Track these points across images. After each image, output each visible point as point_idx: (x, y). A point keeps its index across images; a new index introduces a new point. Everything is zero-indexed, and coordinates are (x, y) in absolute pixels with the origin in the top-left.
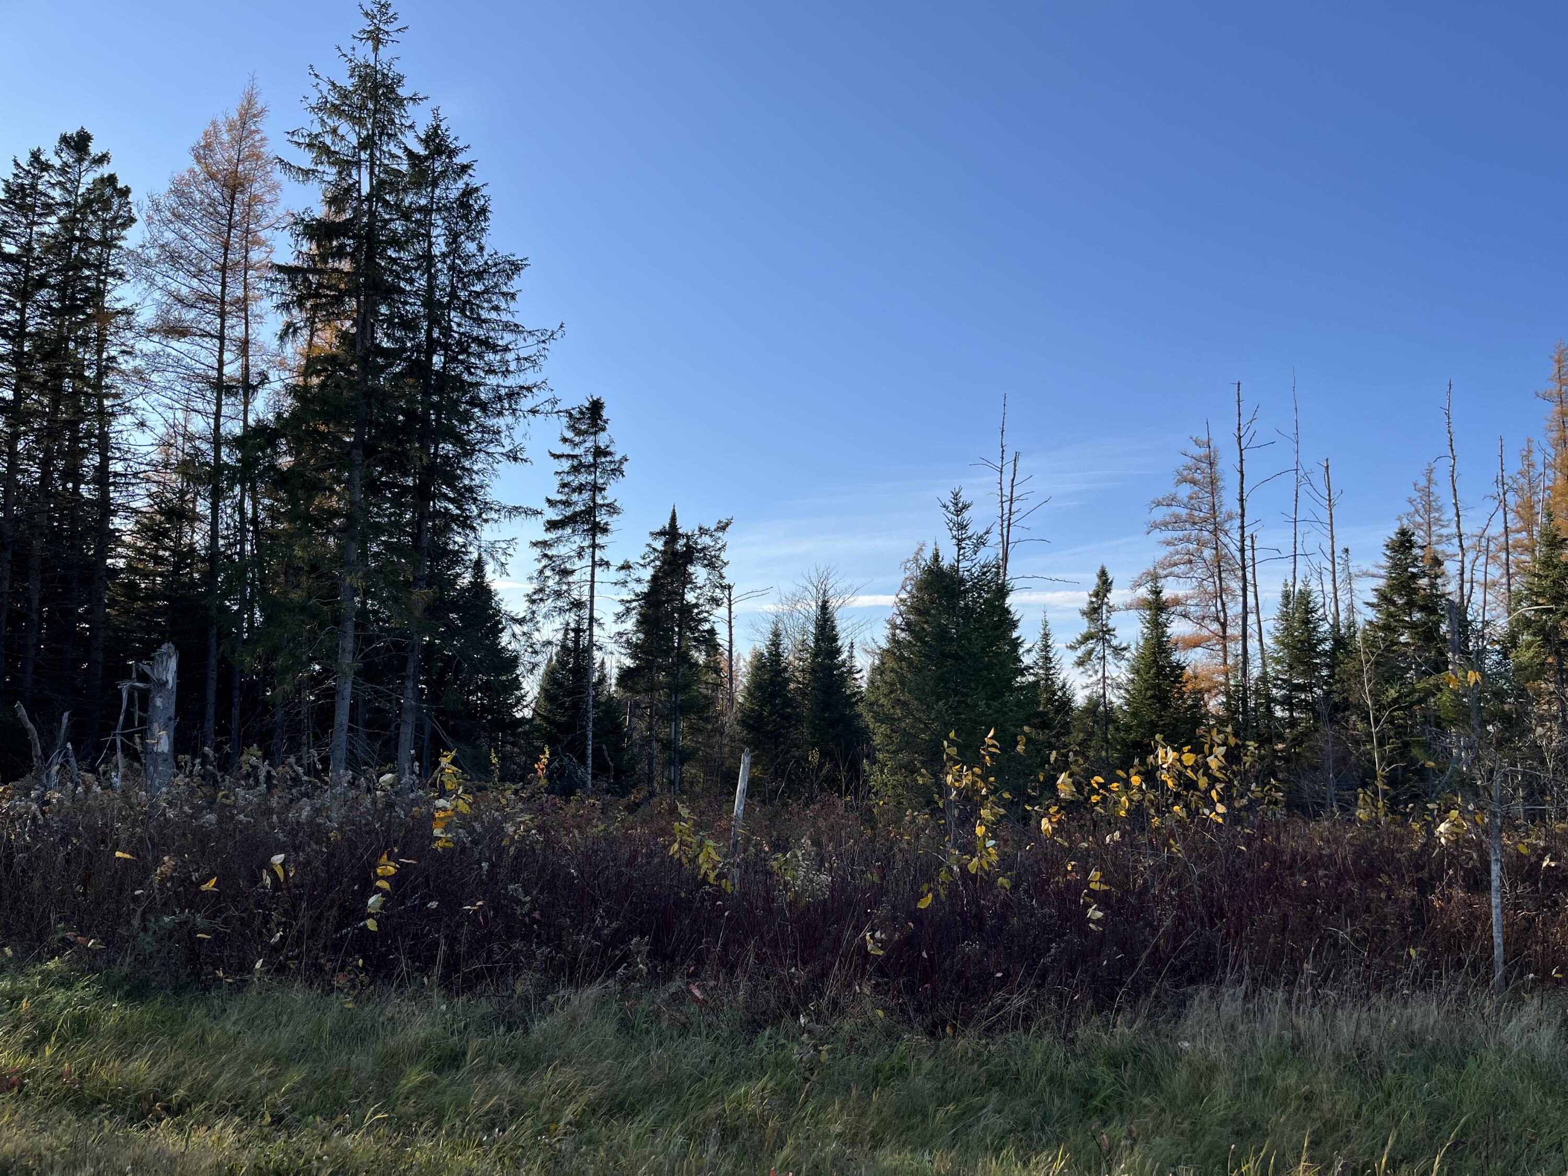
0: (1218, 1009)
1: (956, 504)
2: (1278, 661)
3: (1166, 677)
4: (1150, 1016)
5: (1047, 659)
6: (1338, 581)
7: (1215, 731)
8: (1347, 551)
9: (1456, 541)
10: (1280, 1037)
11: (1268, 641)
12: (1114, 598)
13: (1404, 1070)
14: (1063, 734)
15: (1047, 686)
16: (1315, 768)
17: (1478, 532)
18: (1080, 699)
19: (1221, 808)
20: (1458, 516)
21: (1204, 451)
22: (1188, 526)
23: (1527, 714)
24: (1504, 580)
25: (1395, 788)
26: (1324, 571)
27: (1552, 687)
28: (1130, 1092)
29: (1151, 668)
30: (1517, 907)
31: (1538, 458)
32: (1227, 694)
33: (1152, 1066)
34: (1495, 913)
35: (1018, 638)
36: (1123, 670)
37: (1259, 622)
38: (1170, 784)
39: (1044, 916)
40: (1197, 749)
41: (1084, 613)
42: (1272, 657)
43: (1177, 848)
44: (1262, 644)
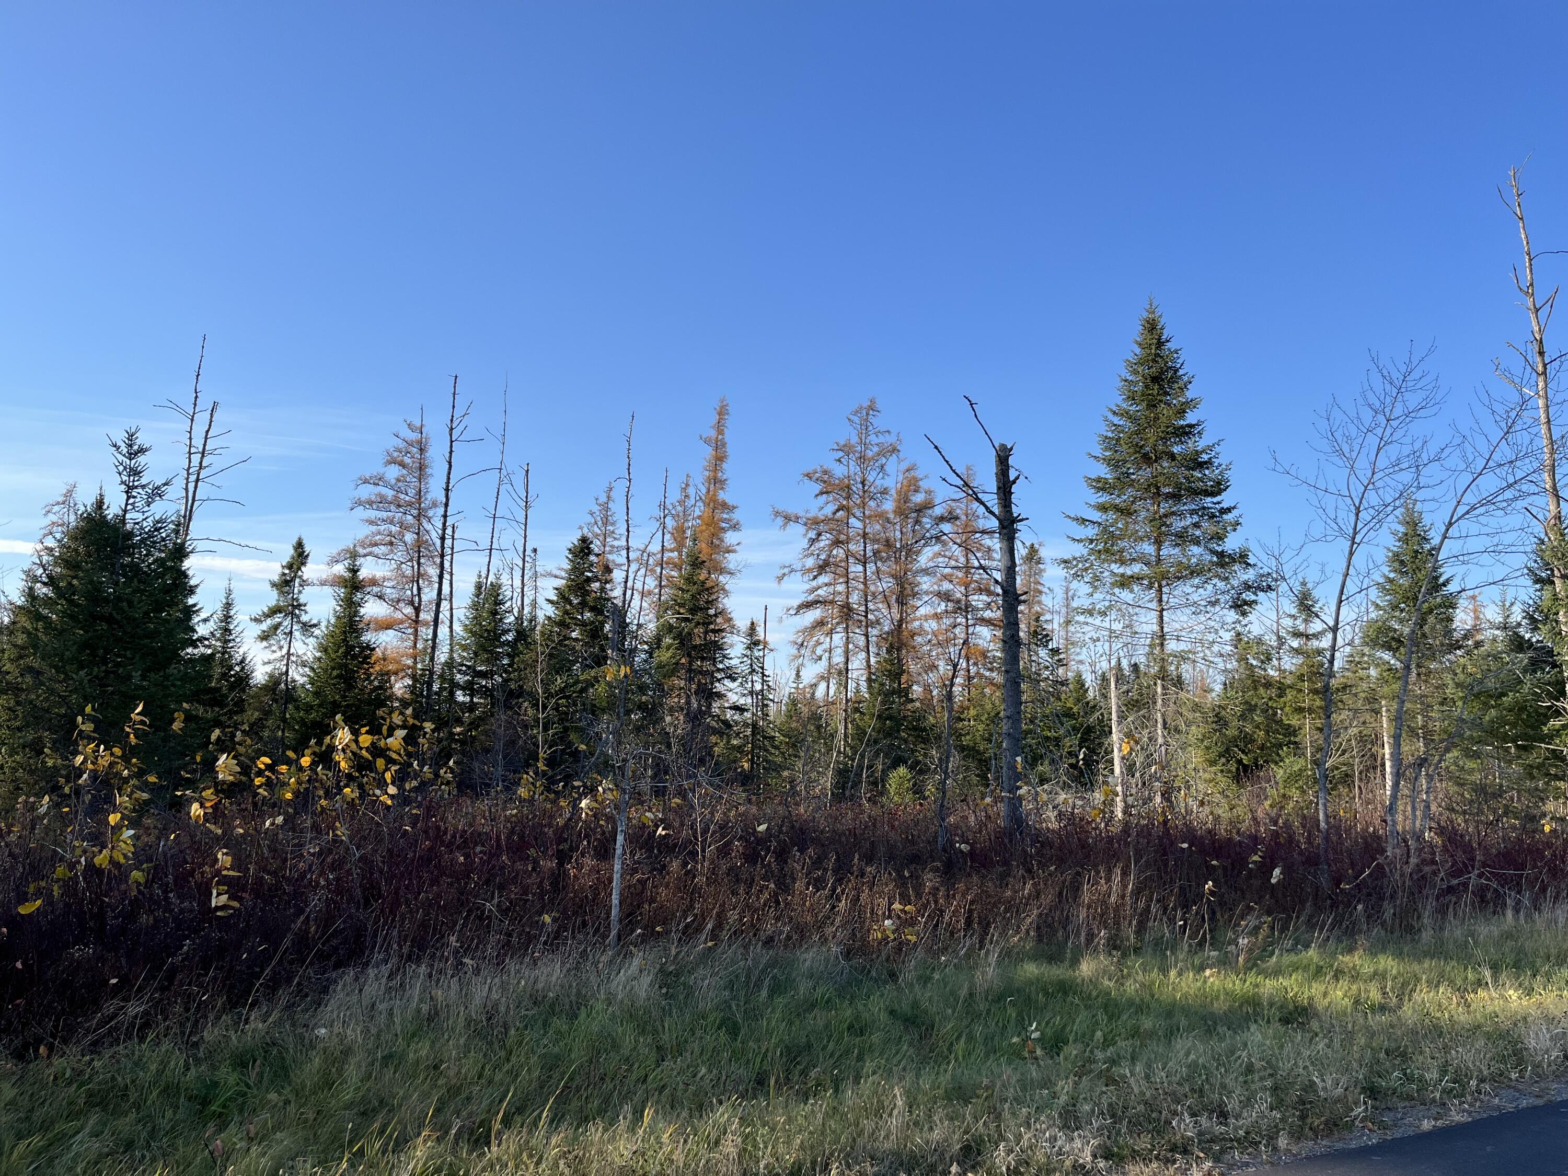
0: (361, 991)
1: (131, 446)
2: (465, 648)
3: (354, 657)
4: (289, 1007)
5: (227, 631)
6: (526, 577)
7: (397, 712)
8: (535, 551)
9: (624, 553)
10: (418, 1011)
11: (457, 628)
12: (309, 571)
13: (526, 1027)
14: (236, 713)
15: (222, 661)
16: (487, 751)
17: (642, 547)
18: (260, 676)
19: (392, 790)
20: (628, 531)
21: (415, 436)
22: (393, 508)
23: (661, 705)
24: (657, 591)
25: (553, 769)
26: (515, 567)
27: (682, 683)
28: (255, 1092)
29: (339, 647)
30: (635, 871)
31: (691, 491)
32: (414, 677)
33: (283, 1058)
34: (616, 877)
35: (194, 605)
36: (311, 647)
37: (451, 609)
38: (343, 764)
39: (182, 911)
40: (375, 730)
41: (274, 585)
42: (459, 644)
43: (342, 831)
44: (451, 631)
